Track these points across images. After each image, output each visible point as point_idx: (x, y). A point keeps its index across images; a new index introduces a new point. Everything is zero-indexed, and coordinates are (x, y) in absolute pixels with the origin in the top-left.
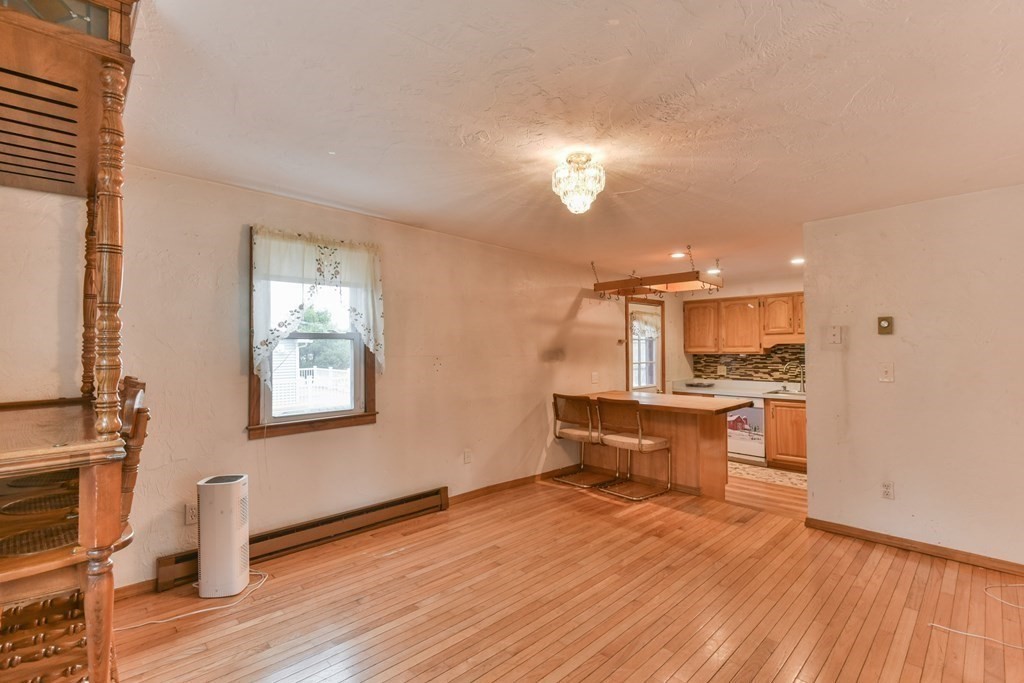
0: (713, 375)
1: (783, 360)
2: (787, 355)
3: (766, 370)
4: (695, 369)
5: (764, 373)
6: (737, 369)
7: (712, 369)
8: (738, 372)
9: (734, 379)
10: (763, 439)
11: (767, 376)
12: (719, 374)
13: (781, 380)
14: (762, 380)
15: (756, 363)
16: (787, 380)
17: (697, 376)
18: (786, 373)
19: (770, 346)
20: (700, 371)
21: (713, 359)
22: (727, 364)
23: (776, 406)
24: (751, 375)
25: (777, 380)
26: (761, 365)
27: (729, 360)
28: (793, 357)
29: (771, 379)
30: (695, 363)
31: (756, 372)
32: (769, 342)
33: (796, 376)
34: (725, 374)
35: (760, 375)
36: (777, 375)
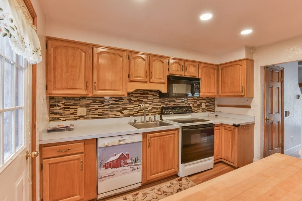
0: (72, 117)
1: (130, 102)
2: (132, 98)
3: (119, 109)
4: (51, 112)
5: (117, 111)
6: (96, 109)
7: (72, 111)
8: (97, 112)
9: (93, 118)
10: (141, 167)
11: (119, 113)
12: (78, 115)
13: (129, 115)
14: (116, 116)
15: (112, 104)
16: (133, 115)
17: (53, 119)
18: (131, 110)
19: (132, 91)
20: (56, 113)
21: (73, 102)
22: (87, 106)
23: (151, 138)
24: (108, 114)
25: (126, 116)
26: (115, 106)
27: (89, 102)
28: (136, 99)
29: (122, 115)
30: (51, 106)
31: (112, 111)
32: (132, 87)
33: (138, 112)
34: (85, 114)
35: (115, 113)
36: (126, 112)
